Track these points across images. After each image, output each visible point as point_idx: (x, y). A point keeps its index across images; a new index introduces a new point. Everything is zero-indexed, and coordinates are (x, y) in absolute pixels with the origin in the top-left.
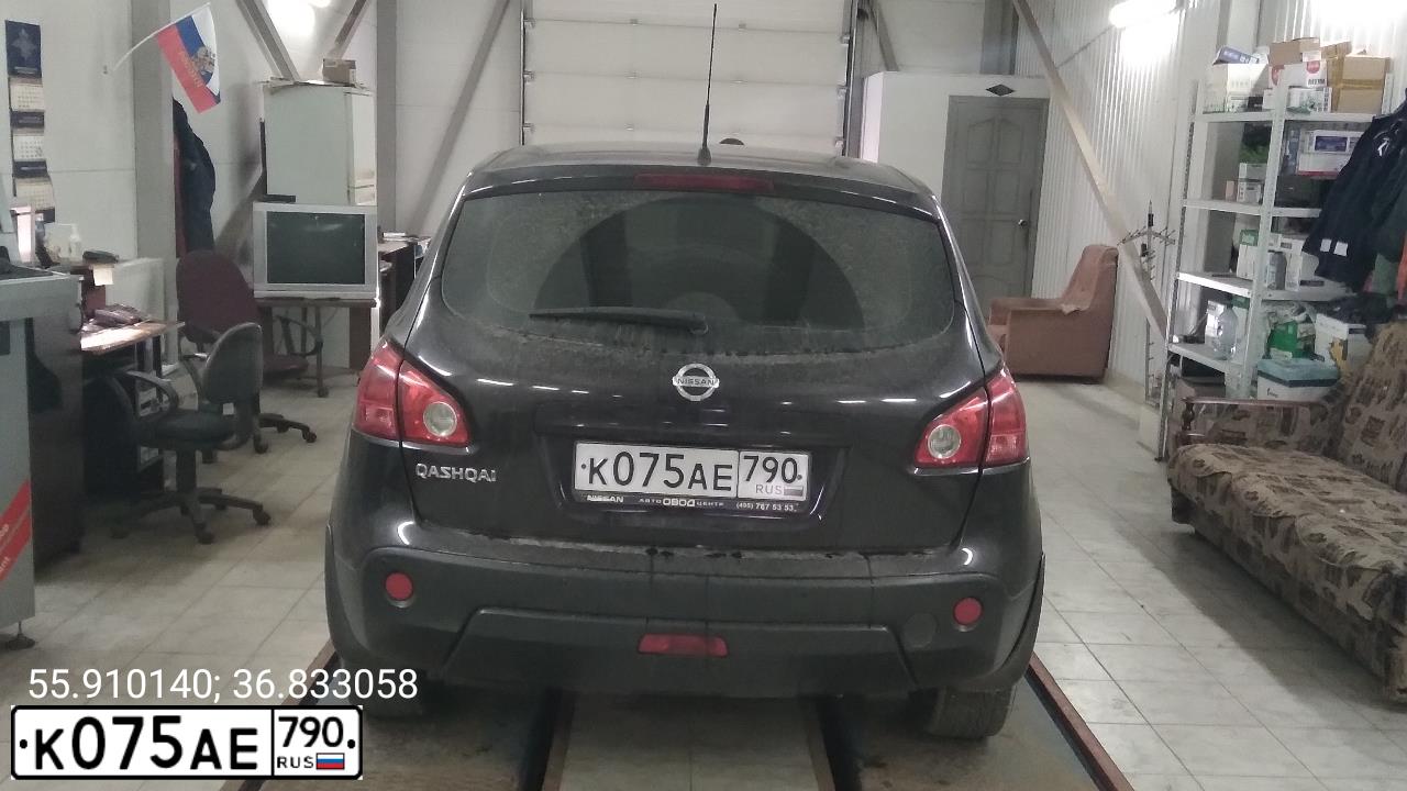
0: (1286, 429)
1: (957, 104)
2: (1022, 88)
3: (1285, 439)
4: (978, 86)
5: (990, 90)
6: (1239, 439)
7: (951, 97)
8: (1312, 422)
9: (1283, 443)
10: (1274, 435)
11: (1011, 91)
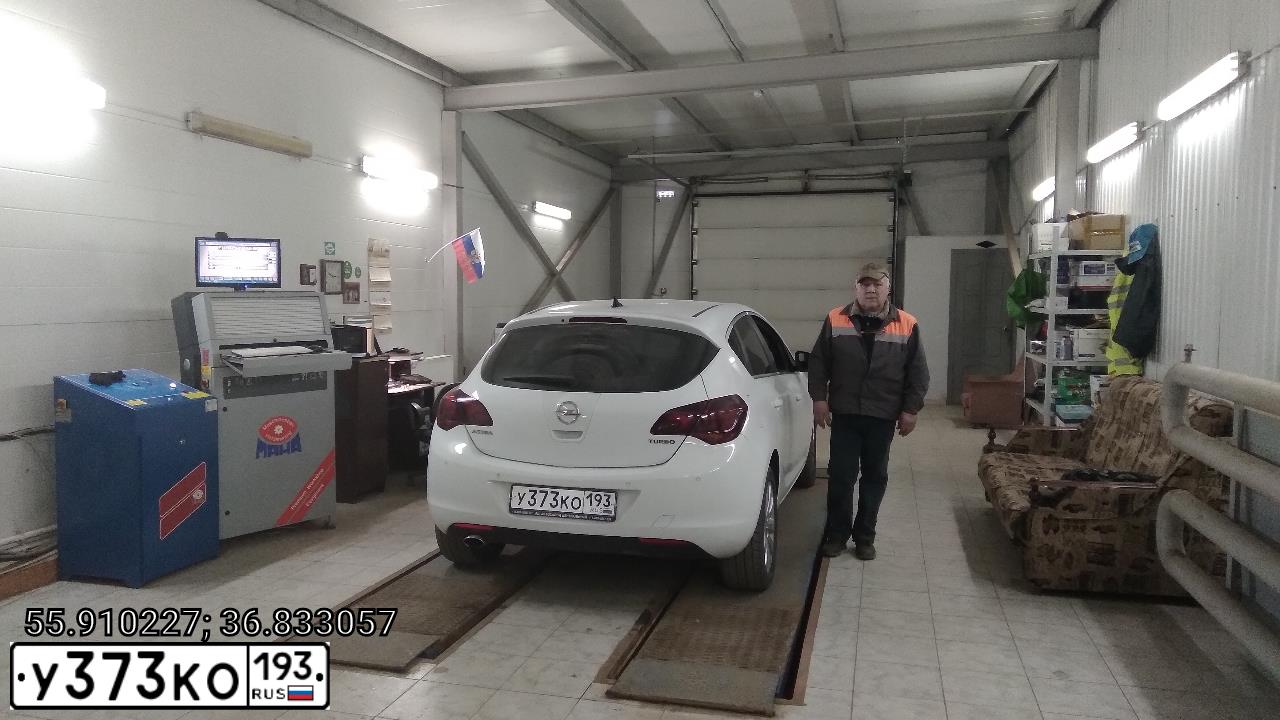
0: (1055, 444)
1: (957, 255)
2: (1000, 242)
3: (1054, 449)
4: (971, 242)
5: (979, 245)
6: (1025, 450)
7: (953, 250)
8: (1072, 440)
9: (1054, 452)
10: (1048, 448)
11: (993, 244)
